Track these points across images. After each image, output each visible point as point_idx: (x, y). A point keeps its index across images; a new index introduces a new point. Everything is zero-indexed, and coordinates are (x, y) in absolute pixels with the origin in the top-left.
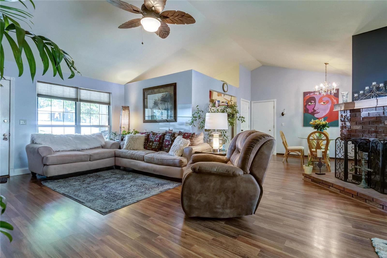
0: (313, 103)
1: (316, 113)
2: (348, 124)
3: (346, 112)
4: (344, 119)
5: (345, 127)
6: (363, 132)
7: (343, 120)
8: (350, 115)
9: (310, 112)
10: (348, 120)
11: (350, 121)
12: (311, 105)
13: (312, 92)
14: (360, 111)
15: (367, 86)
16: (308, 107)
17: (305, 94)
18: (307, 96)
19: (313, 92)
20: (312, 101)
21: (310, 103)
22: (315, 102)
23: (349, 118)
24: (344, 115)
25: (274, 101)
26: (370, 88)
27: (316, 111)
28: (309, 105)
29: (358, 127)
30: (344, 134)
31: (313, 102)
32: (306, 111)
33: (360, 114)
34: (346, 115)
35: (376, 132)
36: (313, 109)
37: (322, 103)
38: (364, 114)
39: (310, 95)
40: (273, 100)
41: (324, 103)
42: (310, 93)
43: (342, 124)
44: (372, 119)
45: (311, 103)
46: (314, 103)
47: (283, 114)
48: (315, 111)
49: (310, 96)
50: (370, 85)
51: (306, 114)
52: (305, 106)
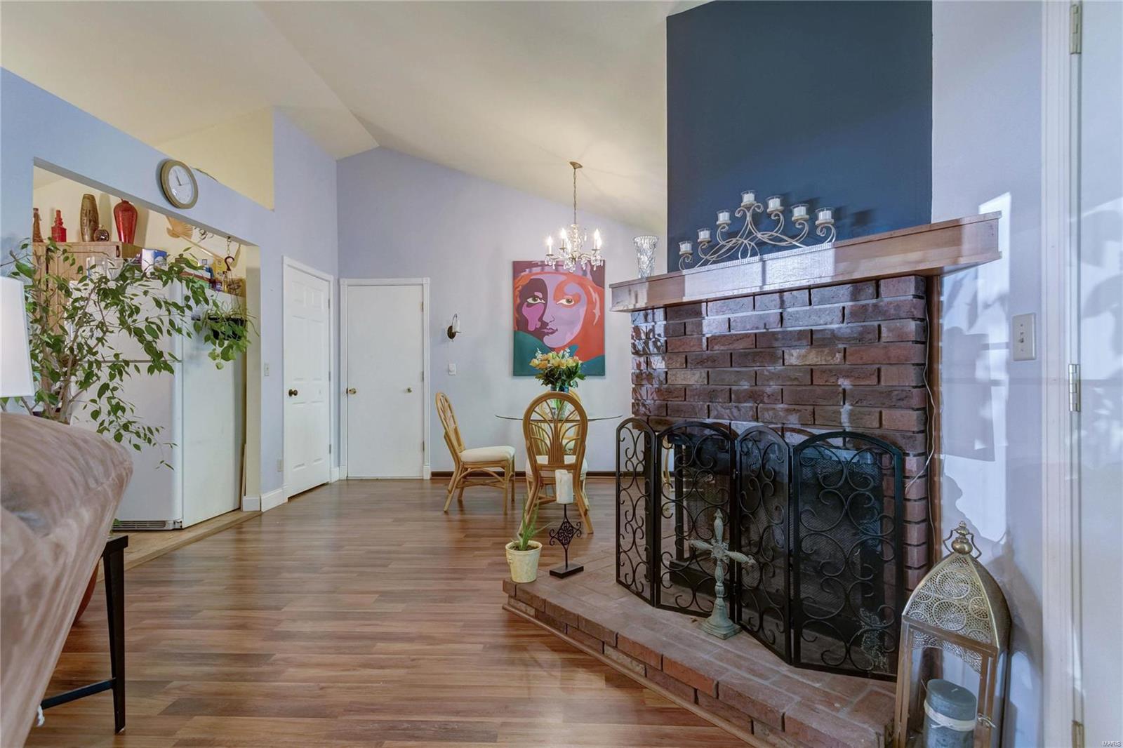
0: (541, 299)
1: (548, 334)
2: (659, 364)
3: (650, 317)
4: (646, 343)
5: (650, 377)
6: (711, 396)
7: (640, 348)
8: (666, 328)
9: (531, 328)
10: (658, 348)
11: (666, 351)
12: (535, 304)
13: (536, 265)
14: (698, 314)
15: (722, 209)
16: (525, 310)
17: (518, 267)
18: (523, 277)
19: (539, 264)
20: (536, 294)
21: (530, 300)
22: (545, 298)
23: (663, 340)
24: (644, 327)
25: (422, 285)
26: (732, 217)
27: (548, 327)
28: (530, 305)
29: (693, 378)
30: (644, 405)
31: (540, 295)
32: (520, 324)
33: (700, 325)
34: (653, 330)
35: (754, 396)
36: (541, 319)
37: (564, 302)
38: (712, 324)
39: (530, 272)
40: (419, 280)
41: (568, 301)
42: (530, 265)
43: (639, 365)
44: (739, 346)
45: (535, 300)
46: (543, 301)
47: (451, 334)
48: (544, 325)
49: (532, 278)
50: (733, 203)
51: (521, 333)
52: (518, 309)
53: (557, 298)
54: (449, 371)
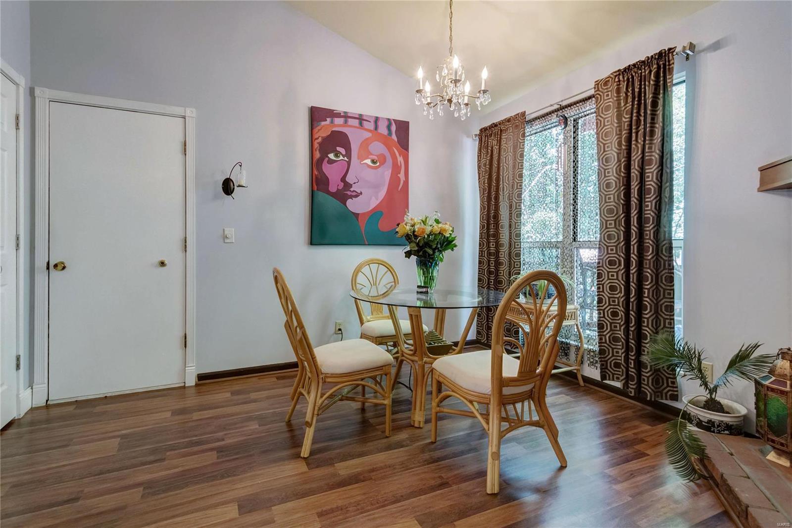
0: (344, 156)
1: (351, 197)
9: (333, 188)
12: (336, 161)
13: (338, 115)
16: (326, 168)
17: (316, 115)
18: (323, 126)
19: (342, 114)
20: (338, 149)
21: (331, 156)
22: (348, 154)
25: (185, 118)
27: (352, 189)
28: (331, 162)
31: (343, 151)
36: (343, 179)
37: (368, 161)
39: (332, 122)
40: (179, 111)
41: (373, 162)
42: (331, 114)
45: (336, 156)
46: (346, 159)
47: (228, 187)
48: (347, 186)
49: (334, 129)
51: (321, 196)
52: (316, 165)
53: (361, 158)
54: (225, 237)
